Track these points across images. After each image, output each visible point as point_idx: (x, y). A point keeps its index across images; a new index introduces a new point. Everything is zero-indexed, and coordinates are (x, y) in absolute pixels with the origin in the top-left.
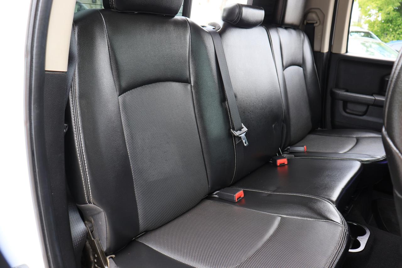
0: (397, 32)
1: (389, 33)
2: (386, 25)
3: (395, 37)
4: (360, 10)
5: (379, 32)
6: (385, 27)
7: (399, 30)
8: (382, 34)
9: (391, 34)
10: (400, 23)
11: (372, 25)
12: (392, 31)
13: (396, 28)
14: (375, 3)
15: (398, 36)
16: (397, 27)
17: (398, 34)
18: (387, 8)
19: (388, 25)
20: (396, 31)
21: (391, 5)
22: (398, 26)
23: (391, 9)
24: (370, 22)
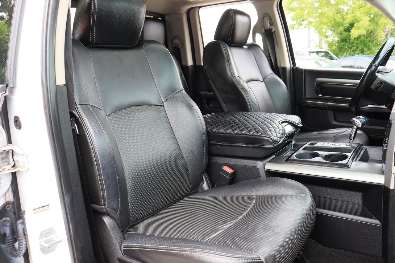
0: (352, 50)
1: (346, 51)
2: (342, 44)
3: (351, 54)
4: (317, 33)
5: (337, 50)
6: (341, 46)
7: (353, 48)
8: (339, 52)
9: (347, 51)
10: (352, 42)
11: (330, 45)
12: (348, 49)
13: (350, 47)
14: (327, 25)
15: (353, 53)
16: (351, 45)
17: (353, 51)
18: (338, 29)
19: (343, 44)
20: (351, 48)
21: (341, 26)
22: (352, 43)
23: (341, 29)
24: (329, 43)
